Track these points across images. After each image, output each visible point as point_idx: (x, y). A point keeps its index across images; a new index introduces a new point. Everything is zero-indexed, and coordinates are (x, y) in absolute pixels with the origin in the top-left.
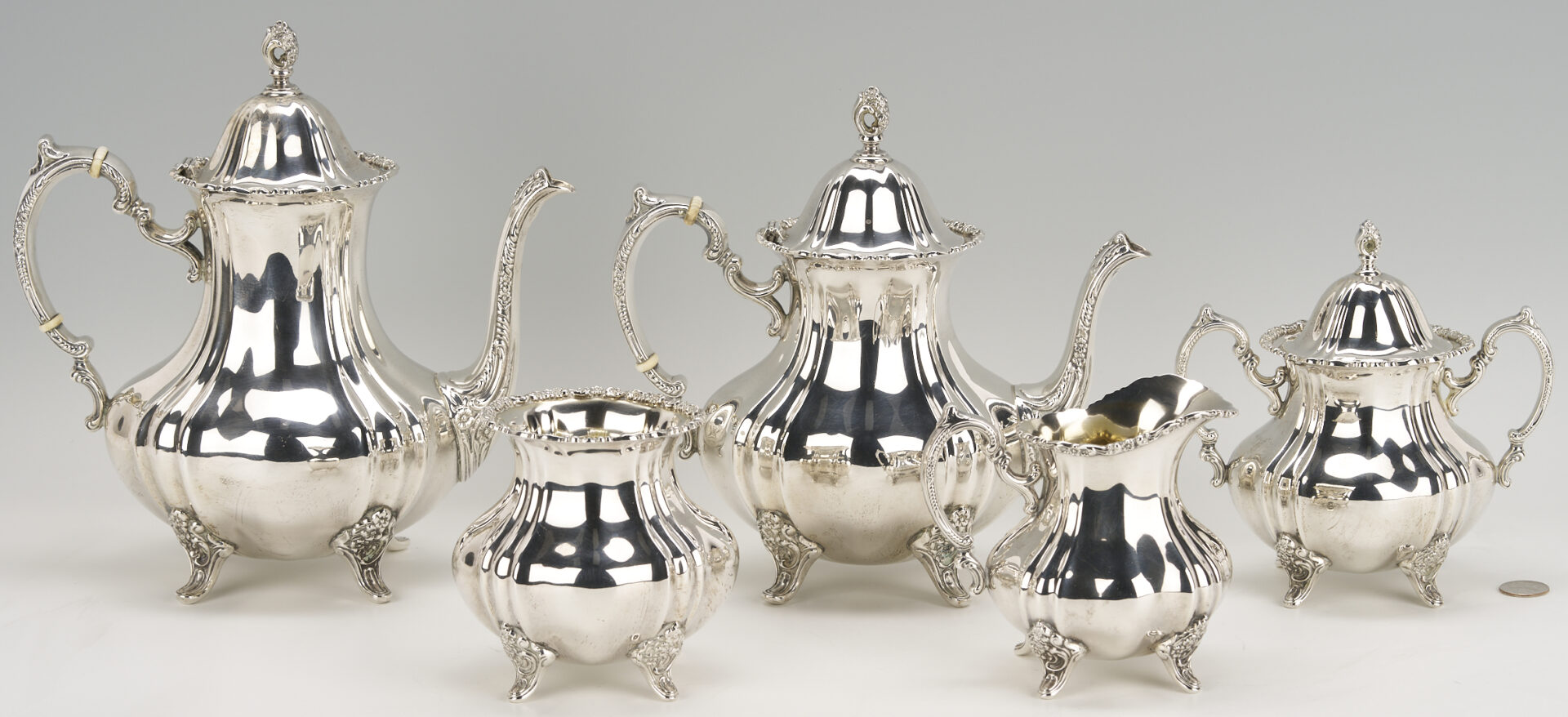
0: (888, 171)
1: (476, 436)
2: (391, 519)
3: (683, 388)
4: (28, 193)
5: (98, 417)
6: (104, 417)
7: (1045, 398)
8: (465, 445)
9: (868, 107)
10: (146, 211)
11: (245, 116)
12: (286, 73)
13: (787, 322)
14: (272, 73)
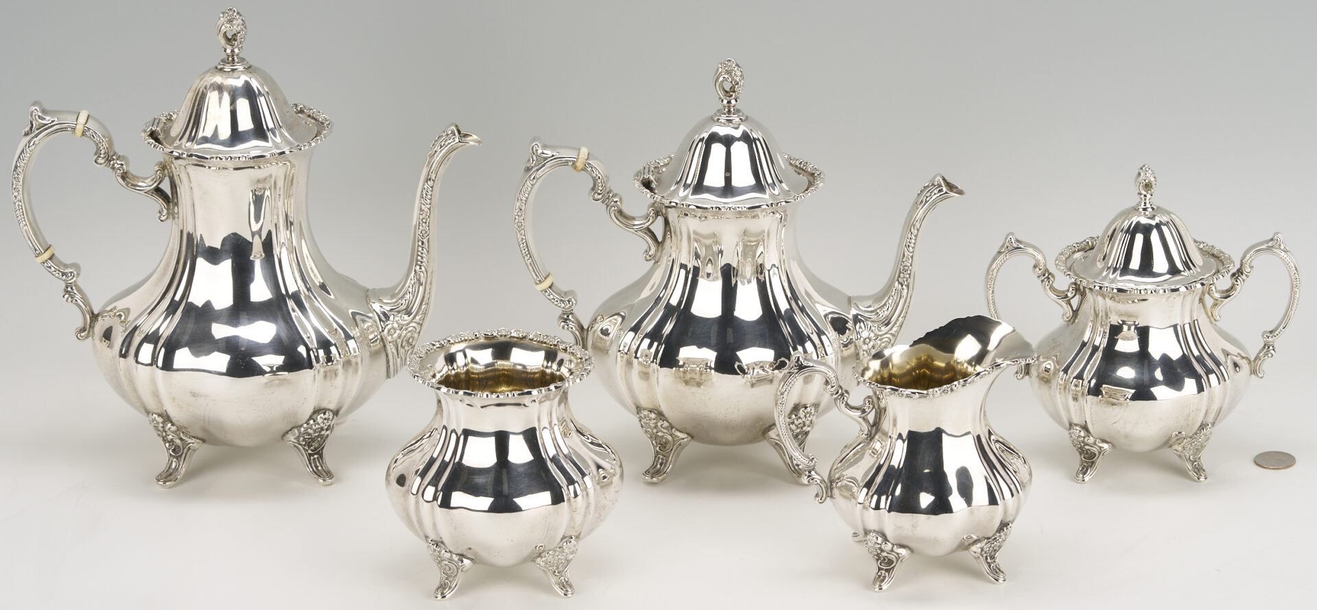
0: (742, 128)
1: (402, 345)
2: (333, 417)
3: (574, 302)
4: (23, 151)
5: (85, 331)
6: (91, 330)
7: (876, 310)
8: (393, 353)
9: (726, 76)
10: (122, 165)
11: (203, 88)
12: (236, 51)
13: (660, 249)
14: (225, 51)
